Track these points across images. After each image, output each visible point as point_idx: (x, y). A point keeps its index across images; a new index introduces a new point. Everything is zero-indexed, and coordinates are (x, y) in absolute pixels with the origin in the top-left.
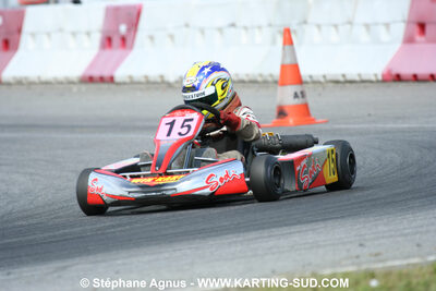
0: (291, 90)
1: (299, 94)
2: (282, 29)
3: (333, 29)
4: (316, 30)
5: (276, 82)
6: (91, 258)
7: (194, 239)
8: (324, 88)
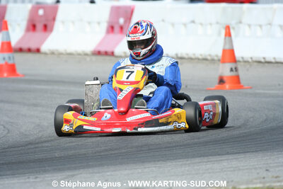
0: (228, 66)
1: (234, 69)
2: (225, 26)
3: (259, 28)
4: (247, 27)
5: (219, 60)
6: (90, 170)
7: (158, 161)
8: (251, 66)
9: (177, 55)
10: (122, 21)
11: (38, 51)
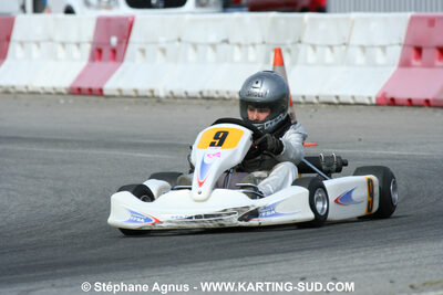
2: (274, 48)
3: (328, 50)
4: (310, 50)
8: (316, 109)
9: (201, 93)
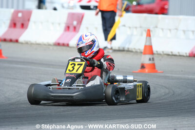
0: (148, 57)
1: (152, 59)
2: (146, 29)
3: (169, 31)
4: (161, 31)
5: (141, 53)
8: (162, 57)
10: (75, 23)
11: (17, 41)
